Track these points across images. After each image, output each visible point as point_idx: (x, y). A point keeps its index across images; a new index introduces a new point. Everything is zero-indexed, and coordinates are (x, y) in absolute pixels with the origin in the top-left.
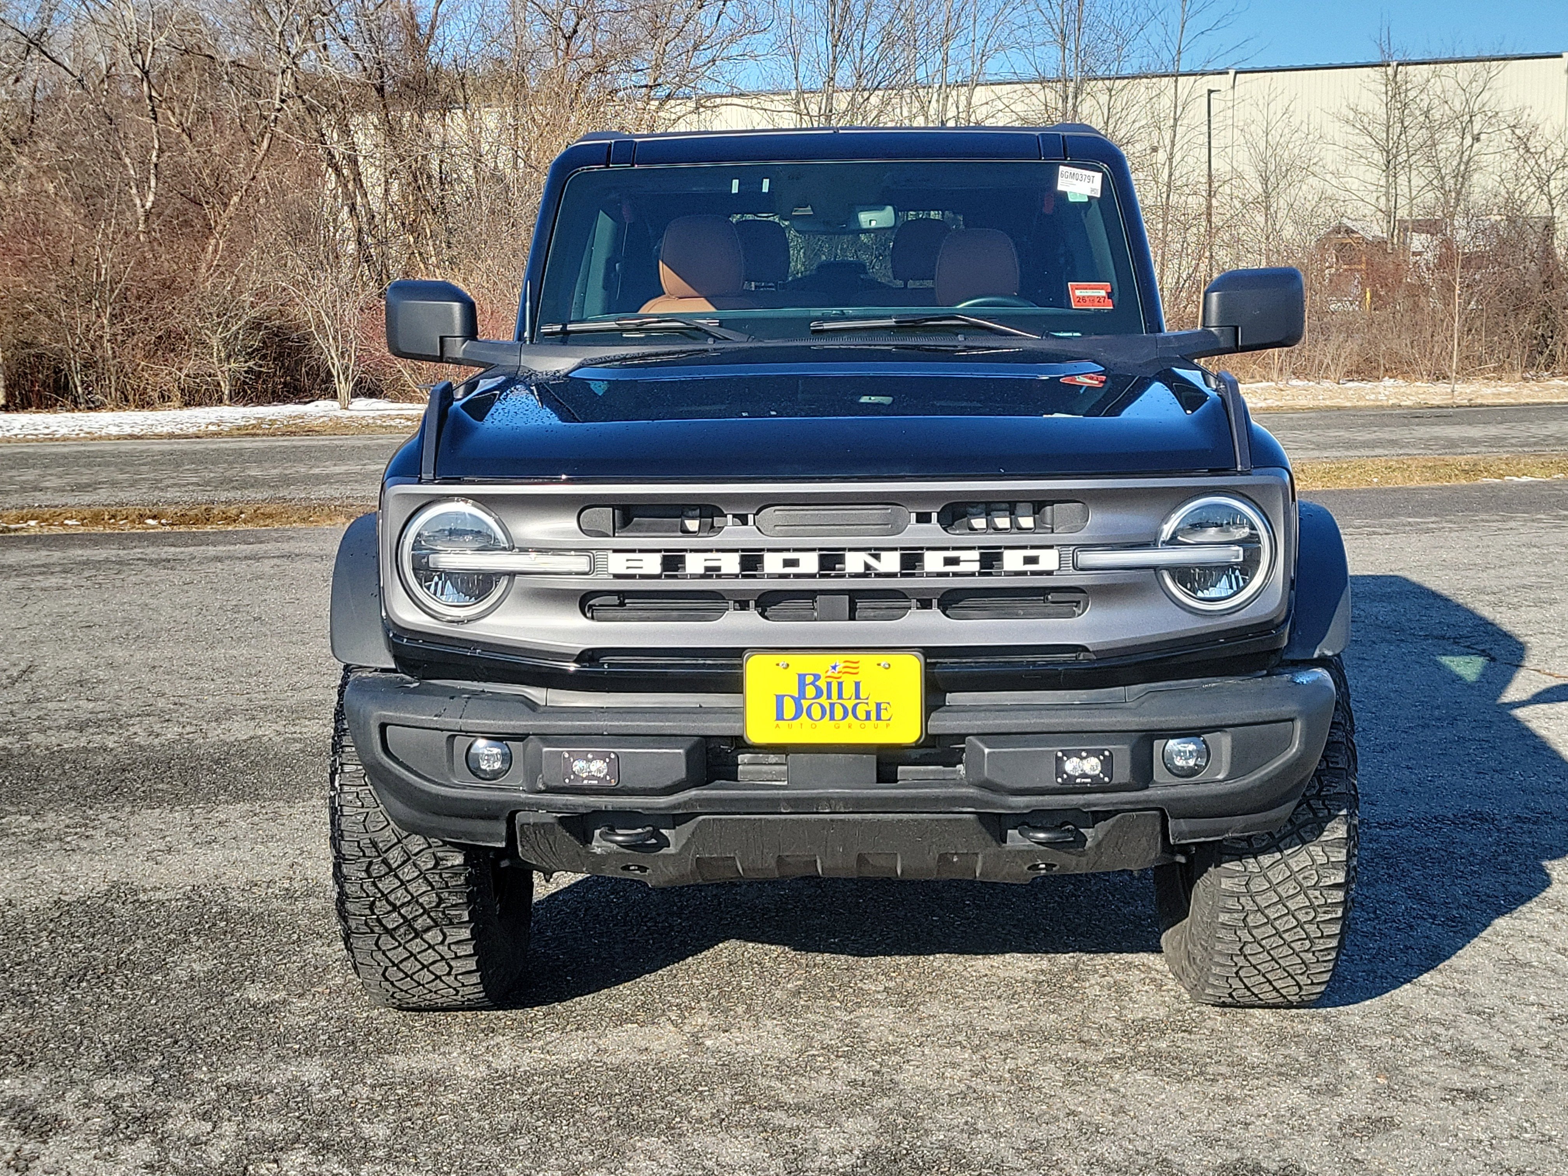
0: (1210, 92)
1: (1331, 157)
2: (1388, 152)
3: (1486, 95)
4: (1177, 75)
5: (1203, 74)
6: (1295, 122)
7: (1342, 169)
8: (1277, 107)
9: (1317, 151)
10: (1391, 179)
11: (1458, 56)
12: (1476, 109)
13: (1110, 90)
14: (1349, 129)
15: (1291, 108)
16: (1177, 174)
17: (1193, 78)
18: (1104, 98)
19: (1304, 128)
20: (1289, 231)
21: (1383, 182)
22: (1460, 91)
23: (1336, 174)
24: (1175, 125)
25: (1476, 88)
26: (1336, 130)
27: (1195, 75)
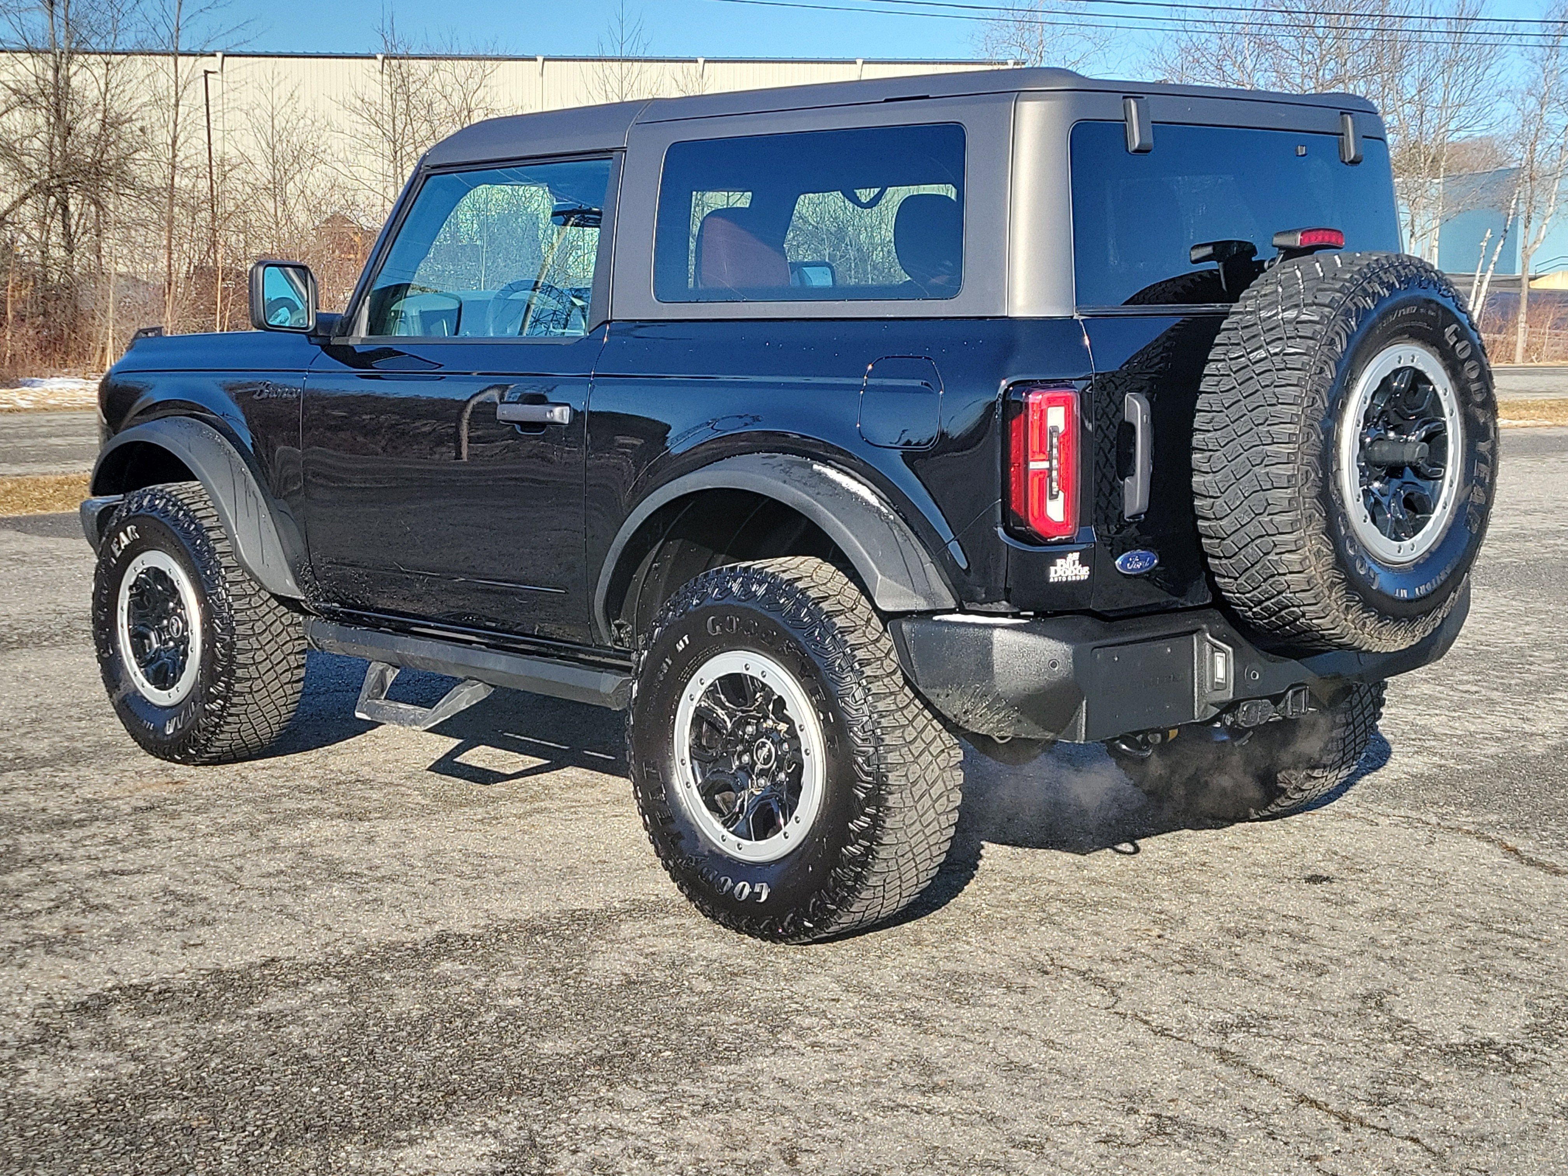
0: (206, 72)
1: (338, 144)
2: (394, 143)
3: (481, 93)
4: (177, 54)
5: (202, 55)
6: (301, 109)
7: (351, 157)
8: (284, 91)
9: (323, 139)
10: (399, 170)
11: (455, 53)
12: (473, 106)
13: (107, 64)
14: (354, 117)
15: (296, 94)
16: (181, 155)
17: (192, 59)
18: (99, 71)
19: (309, 114)
20: (301, 217)
21: (391, 172)
22: (457, 86)
23: (345, 162)
24: (177, 105)
25: (472, 84)
26: (344, 119)
27: (194, 55)
